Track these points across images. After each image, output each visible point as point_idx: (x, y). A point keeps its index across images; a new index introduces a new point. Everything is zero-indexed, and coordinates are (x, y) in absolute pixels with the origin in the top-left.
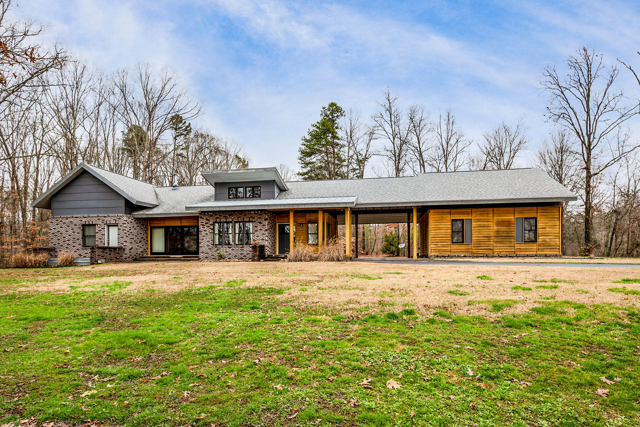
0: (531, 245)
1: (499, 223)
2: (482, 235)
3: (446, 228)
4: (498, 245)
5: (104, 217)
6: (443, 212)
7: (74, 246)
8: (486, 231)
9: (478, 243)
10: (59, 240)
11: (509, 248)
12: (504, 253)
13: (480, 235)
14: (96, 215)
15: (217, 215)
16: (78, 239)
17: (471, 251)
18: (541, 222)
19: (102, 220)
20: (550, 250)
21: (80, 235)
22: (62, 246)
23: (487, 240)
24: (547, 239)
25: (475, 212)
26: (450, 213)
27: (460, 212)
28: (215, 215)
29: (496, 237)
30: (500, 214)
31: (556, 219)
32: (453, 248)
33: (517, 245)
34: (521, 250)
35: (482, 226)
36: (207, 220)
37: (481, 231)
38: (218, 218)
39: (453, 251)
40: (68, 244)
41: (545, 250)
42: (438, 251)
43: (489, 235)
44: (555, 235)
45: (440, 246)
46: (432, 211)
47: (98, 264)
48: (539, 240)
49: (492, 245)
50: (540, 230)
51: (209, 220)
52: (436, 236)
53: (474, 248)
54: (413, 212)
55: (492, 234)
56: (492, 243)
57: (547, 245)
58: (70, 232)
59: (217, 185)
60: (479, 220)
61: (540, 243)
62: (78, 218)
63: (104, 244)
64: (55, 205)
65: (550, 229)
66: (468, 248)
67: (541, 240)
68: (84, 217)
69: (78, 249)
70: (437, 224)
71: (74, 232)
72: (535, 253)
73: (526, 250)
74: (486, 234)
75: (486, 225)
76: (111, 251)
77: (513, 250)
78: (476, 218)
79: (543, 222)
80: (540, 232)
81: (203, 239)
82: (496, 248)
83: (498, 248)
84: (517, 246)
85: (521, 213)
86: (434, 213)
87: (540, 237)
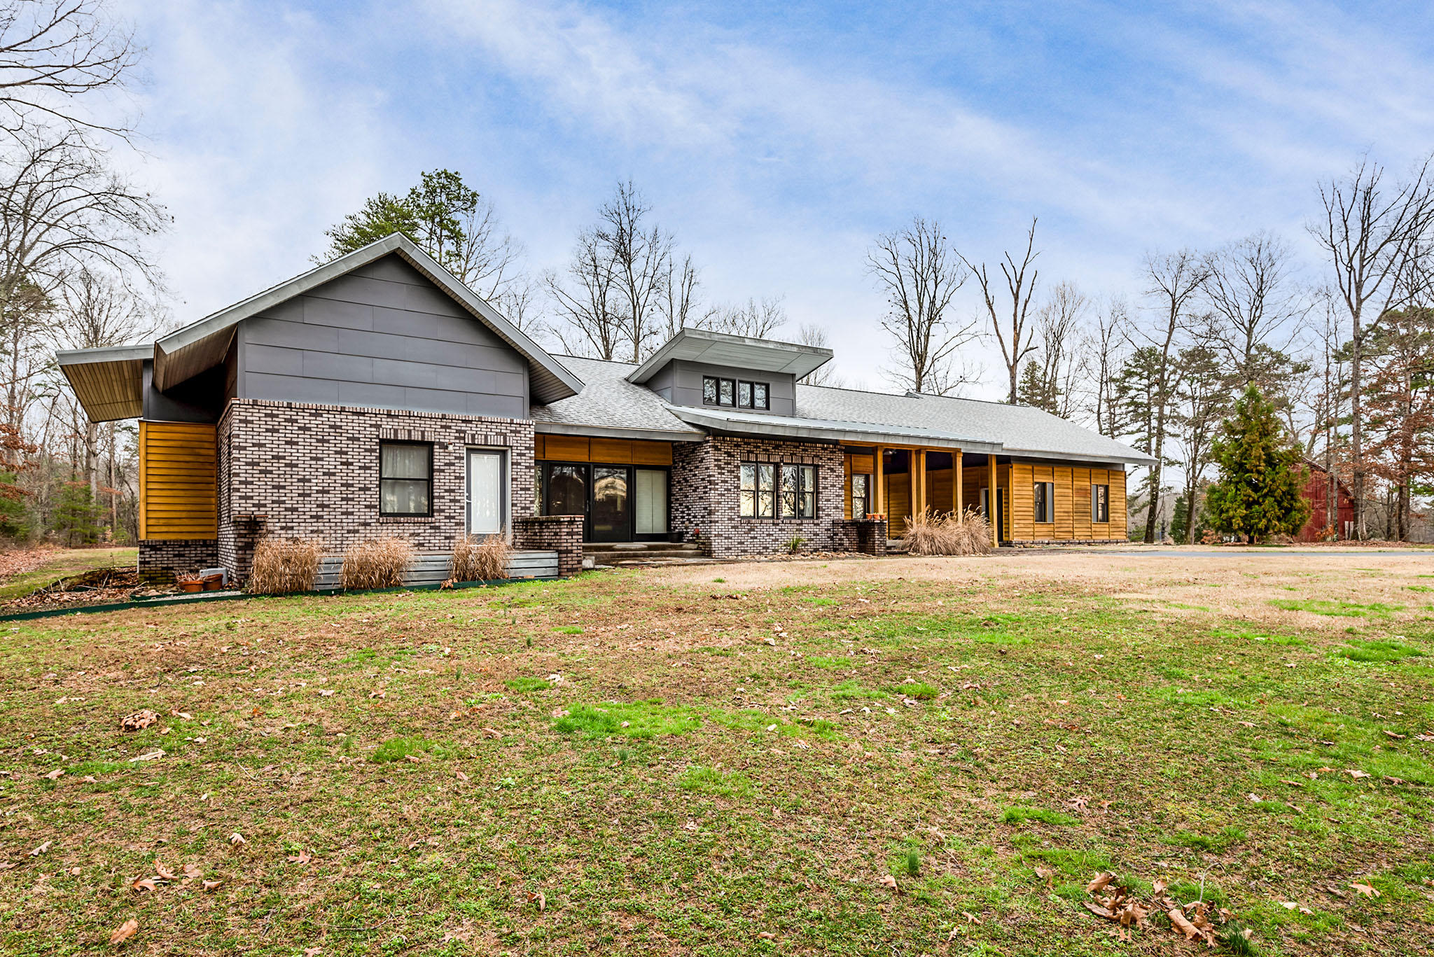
0: (1104, 526)
1: (1077, 492)
2: (1063, 510)
3: (1028, 496)
4: (1077, 526)
5: (464, 421)
6: (1025, 469)
7: (347, 513)
8: (1066, 502)
9: (1059, 522)
10: (279, 487)
11: (1087, 530)
12: (1083, 537)
14: (439, 414)
15: (749, 444)
16: (365, 489)
17: (1053, 534)
19: (457, 431)
20: (1119, 533)
21: (374, 477)
22: (293, 510)
23: (1068, 518)
24: (1116, 517)
25: (1056, 472)
26: (1031, 471)
27: (1043, 471)
28: (745, 443)
29: (1075, 512)
30: (1078, 478)
31: (1122, 489)
32: (1036, 529)
33: (1093, 526)
34: (1097, 533)
35: (1063, 494)
36: (729, 454)
37: (1062, 503)
38: (752, 452)
39: (1036, 534)
40: (322, 506)
41: (1115, 533)
42: (1020, 534)
43: (1069, 510)
44: (1122, 511)
45: (1023, 526)
46: (1014, 466)
49: (1071, 525)
50: (1111, 504)
51: (733, 456)
52: (1019, 509)
53: (1056, 530)
55: (1071, 508)
56: (1072, 522)
57: (1117, 526)
58: (331, 462)
60: (1059, 486)
61: (1111, 523)
62: (364, 414)
63: (464, 508)
65: (1119, 503)
66: (1050, 529)
67: (1112, 519)
68: (389, 415)
69: (366, 524)
70: (1019, 488)
71: (347, 464)
72: (1108, 538)
73: (1100, 533)
74: (1066, 508)
75: (1066, 494)
77: (1090, 533)
78: (1057, 482)
79: (1113, 492)
80: (1111, 507)
81: (720, 503)
83: (1077, 529)
84: (1094, 528)
85: (1096, 477)
86: (1016, 469)
87: (1111, 515)
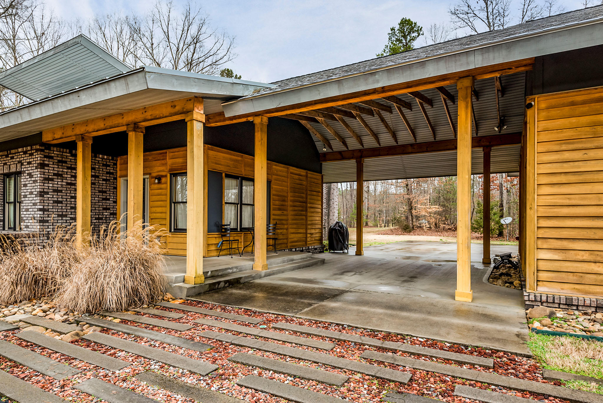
42: (571, 278)
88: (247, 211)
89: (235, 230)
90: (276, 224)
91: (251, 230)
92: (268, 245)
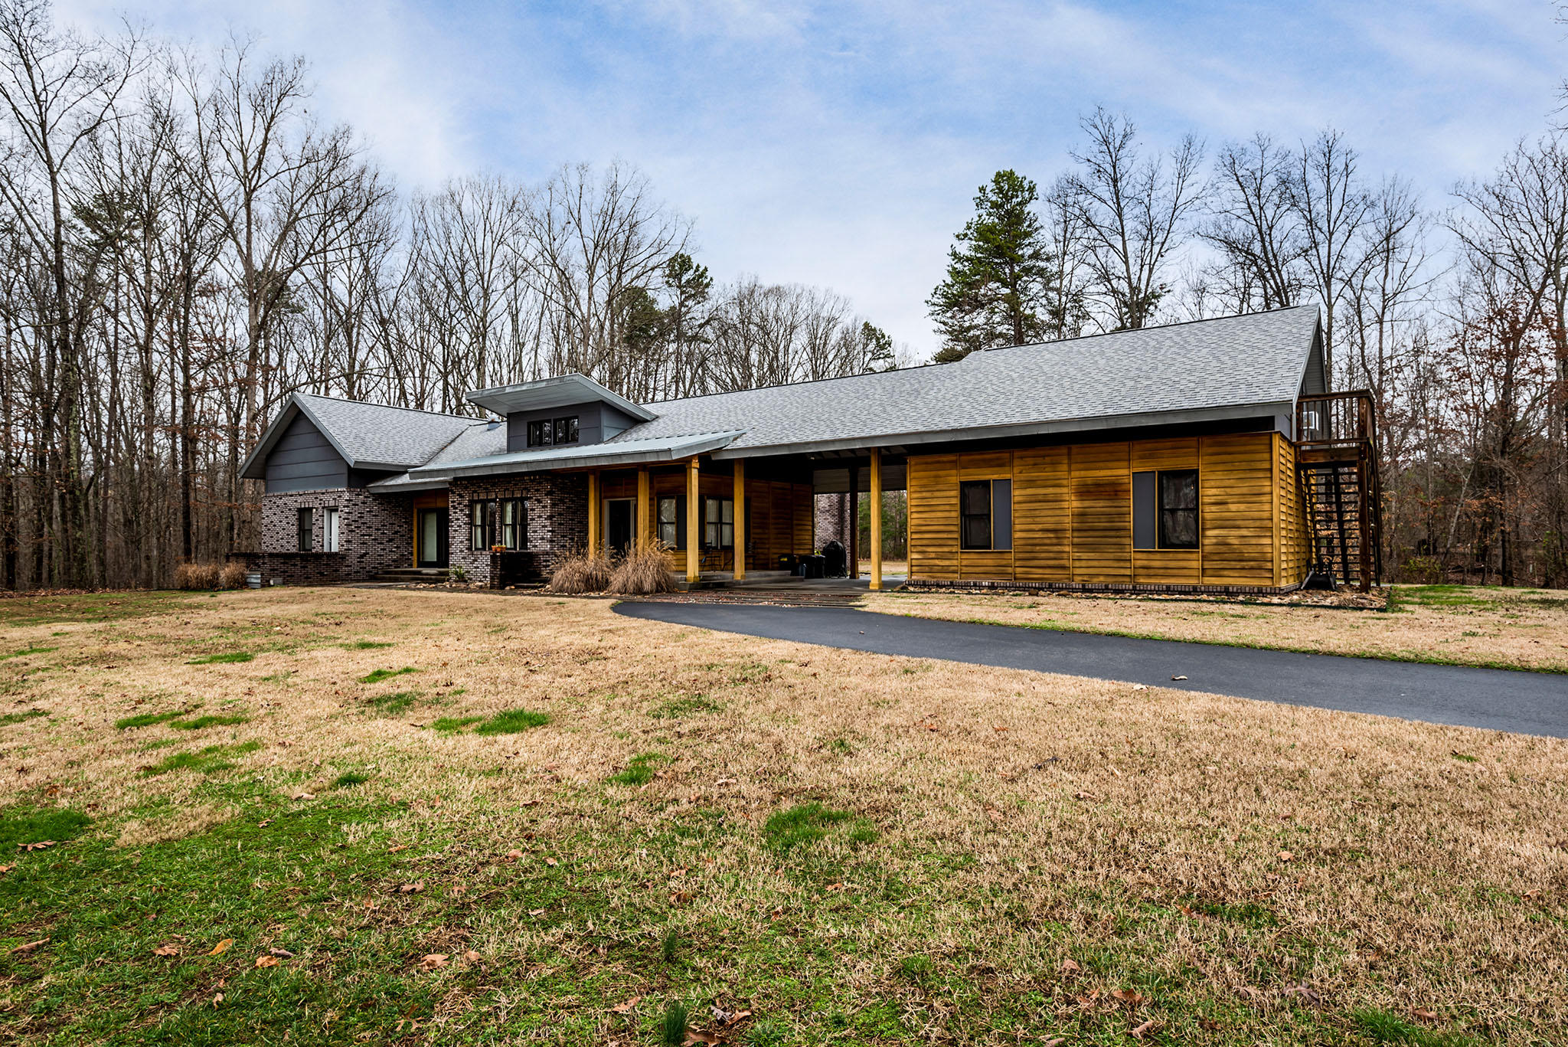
0: (1181, 556)
1: (1086, 491)
2: (1040, 526)
3: (948, 508)
4: (1084, 556)
5: (322, 494)
6: (939, 462)
8: (1050, 513)
9: (1029, 548)
11: (1116, 564)
12: (1102, 579)
13: (1033, 527)
14: (314, 491)
16: (293, 537)
17: (1010, 570)
18: (1213, 483)
19: (321, 500)
20: (1243, 573)
21: (294, 529)
22: (275, 548)
23: (1055, 541)
24: (1233, 536)
25: (1021, 458)
26: (954, 464)
27: (984, 460)
29: (1079, 530)
30: (1089, 464)
31: (1261, 475)
32: (965, 563)
33: (1139, 556)
34: (1152, 572)
35: (1040, 498)
36: (461, 496)
37: (1037, 513)
39: (965, 569)
40: (282, 546)
41: (1226, 573)
42: (927, 569)
43: (1059, 527)
44: (1258, 524)
45: (933, 555)
46: (912, 461)
47: (270, 586)
48: (1206, 541)
49: (1065, 555)
50: (1207, 509)
52: (924, 528)
53: (1018, 563)
54: (869, 465)
55: (1068, 522)
56: (1067, 549)
57: (1233, 556)
58: (284, 523)
59: (512, 418)
60: (1030, 483)
61: (1207, 549)
62: (293, 496)
63: (322, 546)
64: (272, 473)
65: (1242, 507)
66: (1004, 562)
67: (1214, 541)
68: (299, 495)
70: (924, 494)
71: (288, 523)
72: (1193, 582)
73: (1166, 571)
74: (1049, 522)
75: (1050, 498)
76: (307, 561)
77: (1128, 572)
78: (1024, 476)
79: (1218, 483)
80: (1208, 516)
81: (455, 537)
82: (1077, 564)
83: (1083, 564)
84: (1140, 560)
85: (1150, 457)
86: (916, 464)
87: (1209, 533)
88: (726, 530)
89: (716, 548)
90: (754, 543)
91: (730, 549)
92: (746, 564)
